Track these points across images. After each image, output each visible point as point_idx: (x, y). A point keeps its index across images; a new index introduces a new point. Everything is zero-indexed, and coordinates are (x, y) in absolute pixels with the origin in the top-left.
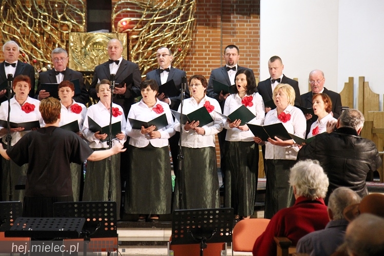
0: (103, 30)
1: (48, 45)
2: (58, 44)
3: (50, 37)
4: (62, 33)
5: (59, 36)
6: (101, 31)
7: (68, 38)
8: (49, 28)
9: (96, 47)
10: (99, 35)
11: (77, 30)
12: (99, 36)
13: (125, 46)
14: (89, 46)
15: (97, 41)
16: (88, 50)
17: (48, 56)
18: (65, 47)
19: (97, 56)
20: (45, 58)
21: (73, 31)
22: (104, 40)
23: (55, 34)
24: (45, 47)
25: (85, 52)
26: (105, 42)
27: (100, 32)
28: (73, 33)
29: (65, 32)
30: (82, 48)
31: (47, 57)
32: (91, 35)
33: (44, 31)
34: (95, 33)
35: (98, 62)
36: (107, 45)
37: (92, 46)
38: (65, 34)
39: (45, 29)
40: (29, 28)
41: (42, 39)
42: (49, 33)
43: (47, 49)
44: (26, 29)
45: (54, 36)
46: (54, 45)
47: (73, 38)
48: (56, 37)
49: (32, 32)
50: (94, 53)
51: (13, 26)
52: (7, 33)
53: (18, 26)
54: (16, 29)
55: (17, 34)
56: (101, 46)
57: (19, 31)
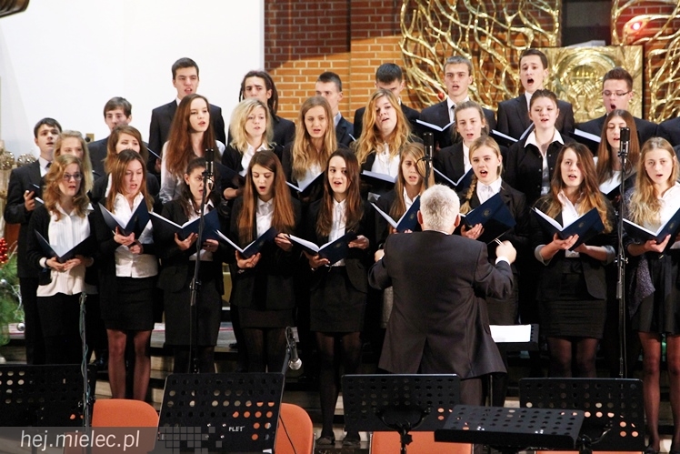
0: (594, 42)
1: (487, 75)
2: (507, 73)
3: (490, 59)
4: (513, 52)
5: (509, 56)
6: (590, 43)
8: (489, 42)
9: (580, 75)
10: (586, 52)
11: (543, 43)
12: (586, 54)
13: (639, 70)
14: (565, 74)
15: (582, 63)
16: (565, 81)
17: (487, 95)
19: (581, 94)
20: (480, 100)
21: (534, 45)
22: (596, 60)
23: (500, 53)
24: (480, 79)
25: (557, 86)
26: (597, 64)
27: (587, 45)
29: (519, 49)
30: (552, 79)
31: (483, 99)
32: (571, 53)
33: (480, 48)
34: (577, 48)
35: (582, 104)
36: (601, 70)
37: (572, 74)
38: (519, 53)
39: (483, 45)
40: (452, 44)
41: (476, 64)
42: (490, 51)
43: (484, 82)
44: (447, 46)
45: (499, 57)
46: (499, 74)
48: (501, 59)
50: (575, 87)
51: (422, 42)
52: (411, 54)
53: (432, 41)
54: (428, 46)
55: (431, 56)
56: (590, 73)
57: (433, 50)
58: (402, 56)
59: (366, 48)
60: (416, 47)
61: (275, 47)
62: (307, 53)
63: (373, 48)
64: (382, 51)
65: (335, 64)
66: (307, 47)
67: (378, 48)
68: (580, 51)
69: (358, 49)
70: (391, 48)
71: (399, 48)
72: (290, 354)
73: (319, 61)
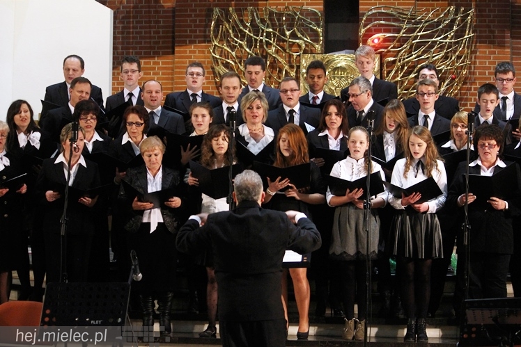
0: (347, 51)
1: (272, 73)
2: (286, 71)
3: (275, 61)
4: (290, 56)
5: (287, 59)
6: (344, 51)
7: (300, 63)
8: (274, 49)
9: (338, 74)
10: (342, 57)
11: (311, 50)
12: (342, 59)
13: (378, 71)
15: (339, 65)
18: (295, 74)
19: (338, 87)
21: (305, 52)
22: (348, 63)
23: (282, 57)
24: (268, 75)
26: (349, 66)
27: (342, 53)
28: (306, 56)
29: (295, 54)
32: (331, 58)
33: (267, 53)
34: (336, 55)
36: (352, 70)
37: (332, 73)
38: (295, 57)
39: (269, 51)
40: (248, 50)
42: (274, 56)
43: (270, 77)
44: (243, 51)
45: (280, 60)
46: (280, 71)
47: (305, 62)
48: (282, 61)
50: (334, 82)
51: (226, 48)
52: (218, 57)
53: (233, 48)
54: (230, 51)
55: (232, 58)
56: (344, 72)
57: (234, 54)
58: (211, 58)
59: (186, 52)
60: (222, 51)
61: (120, 50)
62: (143, 55)
63: (190, 52)
64: (197, 54)
65: (163, 63)
66: (143, 51)
67: (195, 52)
68: (338, 57)
69: (180, 52)
70: (204, 52)
71: (209, 52)
72: (134, 269)
73: (152, 61)
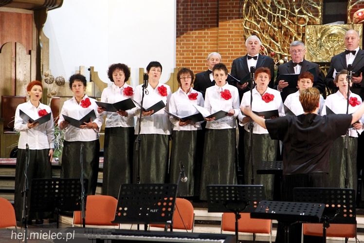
0: (339, 22)
1: (285, 38)
2: (295, 37)
3: (287, 30)
4: (298, 27)
5: (296, 29)
6: (337, 22)
7: (305, 31)
8: (287, 22)
9: (332, 38)
11: (313, 22)
12: (335, 28)
14: (324, 38)
15: (332, 33)
16: (324, 41)
17: (285, 48)
18: (301, 39)
19: (332, 47)
20: (282, 50)
21: (309, 24)
22: (339, 31)
23: (292, 27)
24: (282, 40)
25: (320, 44)
26: (340, 33)
27: (335, 24)
28: (309, 26)
29: (301, 26)
30: (318, 40)
31: (284, 50)
32: (327, 27)
33: (282, 25)
34: (330, 25)
35: (332, 52)
36: (342, 36)
37: (327, 38)
38: (301, 28)
39: (283, 24)
40: (268, 23)
41: (280, 33)
42: (287, 27)
43: (284, 42)
44: (266, 24)
45: (291, 30)
46: (291, 38)
47: (309, 30)
48: (293, 30)
49: (271, 27)
50: (329, 44)
51: (253, 22)
52: (248, 28)
53: (258, 22)
54: (256, 24)
55: (258, 29)
56: (336, 37)
57: (259, 26)
58: (244, 29)
59: (226, 25)
60: (251, 25)
61: (182, 25)
62: (197, 28)
63: (229, 25)
64: (234, 27)
65: (211, 33)
66: (197, 25)
67: (232, 25)
68: (332, 26)
69: (222, 26)
70: (238, 25)
71: (242, 25)
72: (181, 174)
73: (203, 32)
